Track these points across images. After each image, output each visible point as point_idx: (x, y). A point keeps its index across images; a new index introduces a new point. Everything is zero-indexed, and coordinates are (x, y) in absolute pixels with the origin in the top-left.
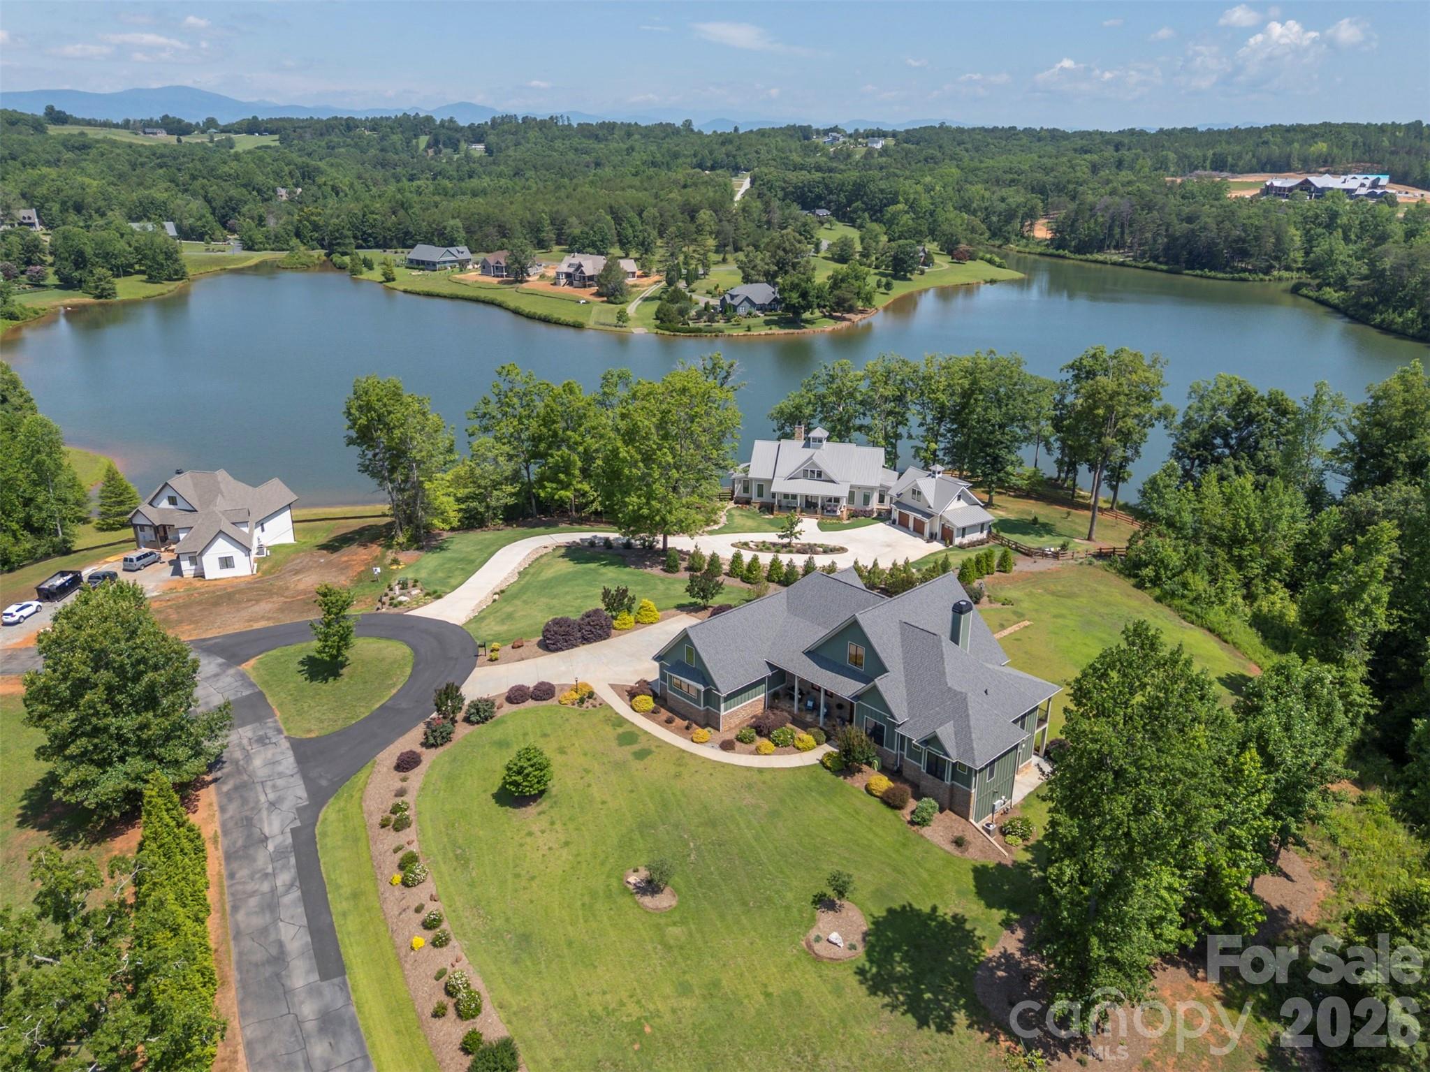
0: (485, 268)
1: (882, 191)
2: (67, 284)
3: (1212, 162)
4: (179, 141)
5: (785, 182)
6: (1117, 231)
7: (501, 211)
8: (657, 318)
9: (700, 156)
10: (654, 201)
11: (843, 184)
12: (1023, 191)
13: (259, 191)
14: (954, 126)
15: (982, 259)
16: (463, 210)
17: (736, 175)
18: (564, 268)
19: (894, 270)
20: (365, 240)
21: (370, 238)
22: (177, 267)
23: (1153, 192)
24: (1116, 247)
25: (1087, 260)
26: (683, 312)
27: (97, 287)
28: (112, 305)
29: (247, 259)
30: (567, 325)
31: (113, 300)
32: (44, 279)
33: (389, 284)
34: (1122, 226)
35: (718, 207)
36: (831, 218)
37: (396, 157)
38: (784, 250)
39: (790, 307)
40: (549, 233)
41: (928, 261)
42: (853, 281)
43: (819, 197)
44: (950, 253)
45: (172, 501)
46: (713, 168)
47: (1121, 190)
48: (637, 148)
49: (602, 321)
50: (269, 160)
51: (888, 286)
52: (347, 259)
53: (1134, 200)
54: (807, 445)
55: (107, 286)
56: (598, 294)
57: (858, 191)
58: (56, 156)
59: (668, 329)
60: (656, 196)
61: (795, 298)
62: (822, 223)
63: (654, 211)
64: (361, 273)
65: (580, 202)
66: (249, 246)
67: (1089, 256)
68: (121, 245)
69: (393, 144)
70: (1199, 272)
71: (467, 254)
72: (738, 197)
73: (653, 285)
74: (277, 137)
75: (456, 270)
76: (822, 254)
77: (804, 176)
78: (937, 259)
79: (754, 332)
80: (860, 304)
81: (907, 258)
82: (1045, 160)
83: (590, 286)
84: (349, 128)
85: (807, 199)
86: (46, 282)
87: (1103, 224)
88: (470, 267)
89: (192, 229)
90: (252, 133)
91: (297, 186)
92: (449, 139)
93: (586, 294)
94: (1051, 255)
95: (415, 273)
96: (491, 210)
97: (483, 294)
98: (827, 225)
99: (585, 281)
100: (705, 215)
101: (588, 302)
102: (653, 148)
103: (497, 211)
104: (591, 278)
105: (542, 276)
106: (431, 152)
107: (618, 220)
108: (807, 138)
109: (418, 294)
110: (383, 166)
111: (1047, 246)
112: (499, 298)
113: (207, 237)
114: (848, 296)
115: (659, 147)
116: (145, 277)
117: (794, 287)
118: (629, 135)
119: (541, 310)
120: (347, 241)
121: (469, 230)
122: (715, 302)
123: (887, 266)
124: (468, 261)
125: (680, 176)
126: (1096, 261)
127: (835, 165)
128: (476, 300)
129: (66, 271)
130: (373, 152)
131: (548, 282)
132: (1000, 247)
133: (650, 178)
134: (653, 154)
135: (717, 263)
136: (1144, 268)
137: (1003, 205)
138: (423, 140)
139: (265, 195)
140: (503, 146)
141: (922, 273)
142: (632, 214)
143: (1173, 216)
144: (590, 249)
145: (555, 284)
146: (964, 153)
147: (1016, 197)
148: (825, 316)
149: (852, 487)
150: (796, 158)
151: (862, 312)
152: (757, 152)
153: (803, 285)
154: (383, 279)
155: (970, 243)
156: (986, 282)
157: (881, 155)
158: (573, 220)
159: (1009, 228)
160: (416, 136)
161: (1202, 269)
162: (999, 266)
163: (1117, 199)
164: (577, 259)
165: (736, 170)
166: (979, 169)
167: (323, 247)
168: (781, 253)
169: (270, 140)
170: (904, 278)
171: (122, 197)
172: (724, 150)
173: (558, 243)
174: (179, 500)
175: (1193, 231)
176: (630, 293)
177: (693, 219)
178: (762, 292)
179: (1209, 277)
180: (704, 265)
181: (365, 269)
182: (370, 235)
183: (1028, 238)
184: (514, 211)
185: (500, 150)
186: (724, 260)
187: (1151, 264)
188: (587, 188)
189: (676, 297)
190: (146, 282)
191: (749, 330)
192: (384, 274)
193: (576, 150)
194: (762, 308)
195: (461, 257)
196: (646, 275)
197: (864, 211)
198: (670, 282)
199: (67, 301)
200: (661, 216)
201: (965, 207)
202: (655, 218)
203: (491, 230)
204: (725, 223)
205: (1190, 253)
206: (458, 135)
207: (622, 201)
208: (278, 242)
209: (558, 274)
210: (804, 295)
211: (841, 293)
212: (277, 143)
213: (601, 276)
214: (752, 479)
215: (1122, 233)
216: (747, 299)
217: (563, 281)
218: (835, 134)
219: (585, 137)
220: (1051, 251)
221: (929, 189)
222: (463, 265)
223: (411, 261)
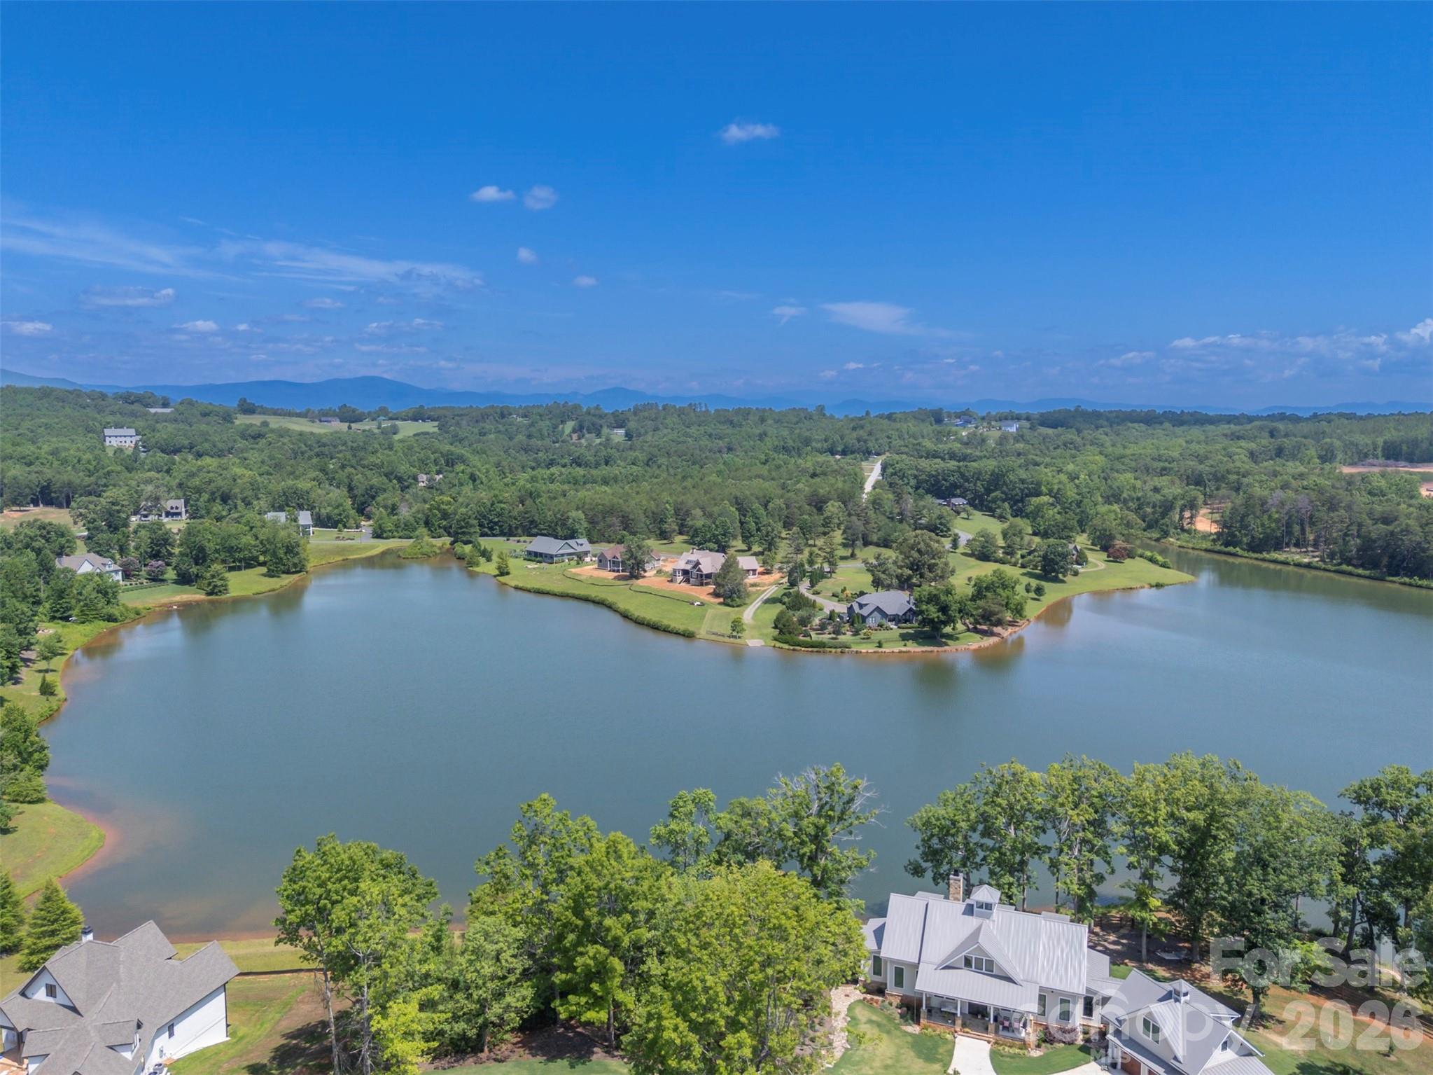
0: (602, 562)
1: (1022, 481)
2: (185, 579)
3: (1383, 449)
4: (350, 428)
5: (917, 470)
6: (1297, 528)
7: (626, 501)
8: (776, 627)
9: (831, 441)
10: (780, 492)
11: (980, 473)
12: (1177, 481)
13: (400, 480)
14: (1090, 410)
15: (1141, 556)
16: (588, 501)
17: (867, 459)
18: (682, 564)
19: (1043, 569)
20: (491, 529)
21: (495, 525)
22: (296, 560)
23: (1333, 487)
24: (1297, 545)
25: (1264, 560)
26: (804, 622)
27: (209, 584)
28: (220, 602)
29: (373, 547)
30: (677, 634)
31: (223, 597)
32: (163, 573)
33: (502, 579)
34: (1302, 525)
35: (847, 499)
36: (968, 508)
37: (539, 443)
38: (919, 551)
39: (927, 621)
40: (671, 524)
41: (1081, 559)
42: (1000, 591)
43: (955, 485)
44: (1105, 548)
45: (51, 991)
46: (844, 453)
47: (1294, 483)
48: (769, 433)
49: (715, 630)
50: (417, 449)
51: (1039, 591)
52: (468, 548)
53: (1313, 496)
54: (969, 911)
55: (219, 583)
56: (715, 594)
57: (996, 481)
58: (230, 445)
59: (786, 642)
60: (784, 487)
61: (933, 612)
62: (958, 513)
63: (779, 502)
64: (478, 565)
65: (706, 492)
66: (379, 534)
67: (1265, 555)
68: (248, 539)
69: (540, 431)
70: (1407, 580)
71: (587, 546)
72: (868, 487)
73: (772, 585)
74: (436, 423)
75: (573, 563)
76: (961, 550)
77: (937, 465)
78: (1091, 557)
79: (886, 649)
80: (1008, 616)
81: (1059, 559)
82: (1194, 446)
83: (707, 584)
84: (503, 416)
85: (940, 488)
86: (166, 576)
87: (1278, 521)
88: (588, 559)
89: (329, 517)
90: (417, 420)
91: (438, 473)
92: (593, 425)
93: (703, 593)
94: (1219, 552)
95: (532, 565)
96: (615, 500)
97: (594, 593)
98: (963, 515)
99: (703, 579)
100: (833, 508)
101: (703, 604)
102: (785, 433)
103: (621, 501)
104: (708, 576)
105: (659, 572)
106: (575, 436)
107: (742, 510)
108: (939, 421)
109: (529, 591)
110: (526, 451)
111: (1214, 540)
112: (610, 598)
113: (340, 525)
114: (996, 608)
115: (792, 433)
116: (264, 570)
117: (933, 599)
118: (763, 420)
119: (651, 615)
120: (472, 530)
121: (592, 522)
122: (841, 608)
123: (1035, 567)
124: (586, 553)
125: (809, 464)
126: (1275, 561)
127: (969, 451)
128: (586, 600)
129: (184, 567)
130: (521, 437)
131: (663, 579)
132: (1157, 540)
133: (778, 467)
134: (784, 439)
135: (843, 558)
136: (1336, 572)
137: (1158, 497)
138: (570, 425)
139: (404, 483)
140: (642, 431)
141: (1076, 574)
142: (756, 505)
143: (1364, 516)
144: (711, 545)
145: (671, 581)
146: (1103, 437)
147: (1173, 489)
148: (968, 630)
149: (1041, 989)
150: (928, 444)
151: (1012, 624)
152: (888, 437)
153: (943, 598)
154: (497, 572)
155: (1127, 539)
156: (1152, 586)
157: (1016, 440)
158: (697, 512)
159: (1166, 520)
160: (563, 422)
161: (1411, 577)
162: (1164, 566)
163: (1290, 493)
164: (696, 555)
165: (867, 454)
166: (1123, 457)
167: (449, 535)
168: (916, 555)
169: (430, 427)
170: (1056, 580)
171: (271, 486)
172: (855, 435)
173: (681, 533)
174: (58, 991)
175: (1392, 533)
176: (748, 595)
177: (820, 509)
178: (897, 601)
179: (1420, 587)
180: (831, 563)
181: (482, 560)
182: (496, 523)
183: (1188, 532)
184: (638, 501)
185: (639, 435)
186: (853, 556)
187: (1344, 567)
188: (714, 478)
189: (798, 602)
190: (264, 575)
191: (880, 645)
192: (499, 568)
193: (710, 436)
194: (894, 619)
195: (580, 549)
196: (768, 572)
197: (1004, 501)
198: (793, 584)
199: (178, 598)
200: (788, 507)
201: (1113, 497)
202: (781, 509)
203: (616, 521)
204: (854, 518)
205: (1392, 557)
206: (601, 422)
207: (748, 493)
208: (406, 530)
209: (675, 571)
210: (944, 609)
211: (988, 603)
212: (436, 430)
213: (719, 575)
214: (887, 960)
215: (1303, 531)
216: (878, 609)
217: (679, 578)
218: (966, 417)
219: (719, 422)
220: (1218, 547)
221: (1073, 477)
222: (580, 557)
223: (530, 553)
